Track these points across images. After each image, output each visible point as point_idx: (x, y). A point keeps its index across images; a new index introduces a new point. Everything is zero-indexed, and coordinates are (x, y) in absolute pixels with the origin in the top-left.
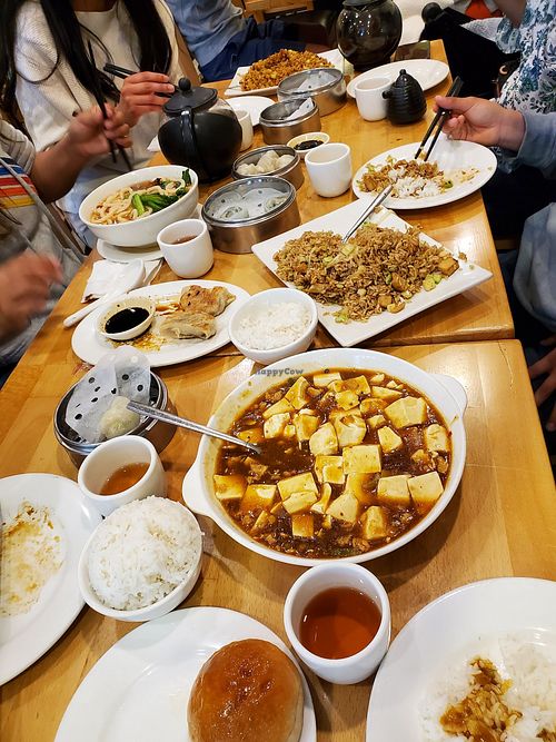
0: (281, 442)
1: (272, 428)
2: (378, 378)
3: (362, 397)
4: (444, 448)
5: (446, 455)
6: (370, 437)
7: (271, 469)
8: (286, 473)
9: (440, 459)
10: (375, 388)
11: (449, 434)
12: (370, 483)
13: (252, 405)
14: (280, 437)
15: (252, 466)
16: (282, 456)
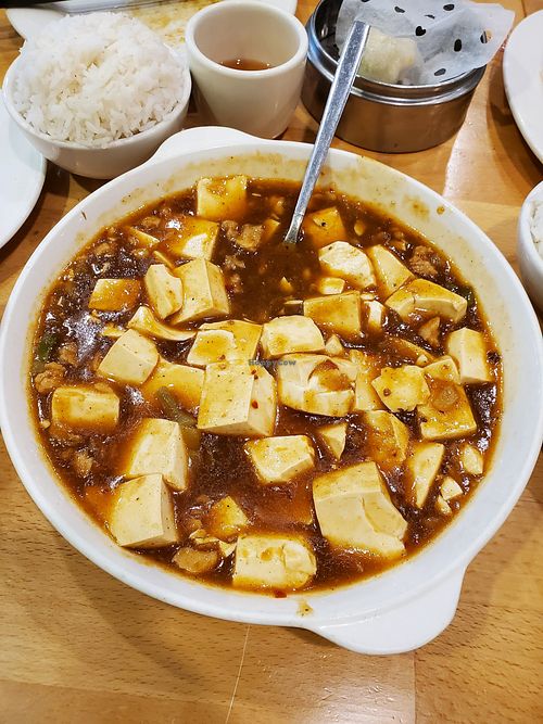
0: (307, 273)
1: (341, 258)
2: (470, 460)
3: (411, 419)
4: (241, 571)
5: (221, 574)
6: (294, 420)
7: (245, 256)
8: (236, 279)
9: (211, 558)
10: (439, 449)
11: (280, 593)
12: (174, 406)
13: (402, 229)
14: (320, 271)
15: (258, 229)
16: (276, 273)
